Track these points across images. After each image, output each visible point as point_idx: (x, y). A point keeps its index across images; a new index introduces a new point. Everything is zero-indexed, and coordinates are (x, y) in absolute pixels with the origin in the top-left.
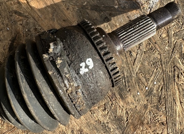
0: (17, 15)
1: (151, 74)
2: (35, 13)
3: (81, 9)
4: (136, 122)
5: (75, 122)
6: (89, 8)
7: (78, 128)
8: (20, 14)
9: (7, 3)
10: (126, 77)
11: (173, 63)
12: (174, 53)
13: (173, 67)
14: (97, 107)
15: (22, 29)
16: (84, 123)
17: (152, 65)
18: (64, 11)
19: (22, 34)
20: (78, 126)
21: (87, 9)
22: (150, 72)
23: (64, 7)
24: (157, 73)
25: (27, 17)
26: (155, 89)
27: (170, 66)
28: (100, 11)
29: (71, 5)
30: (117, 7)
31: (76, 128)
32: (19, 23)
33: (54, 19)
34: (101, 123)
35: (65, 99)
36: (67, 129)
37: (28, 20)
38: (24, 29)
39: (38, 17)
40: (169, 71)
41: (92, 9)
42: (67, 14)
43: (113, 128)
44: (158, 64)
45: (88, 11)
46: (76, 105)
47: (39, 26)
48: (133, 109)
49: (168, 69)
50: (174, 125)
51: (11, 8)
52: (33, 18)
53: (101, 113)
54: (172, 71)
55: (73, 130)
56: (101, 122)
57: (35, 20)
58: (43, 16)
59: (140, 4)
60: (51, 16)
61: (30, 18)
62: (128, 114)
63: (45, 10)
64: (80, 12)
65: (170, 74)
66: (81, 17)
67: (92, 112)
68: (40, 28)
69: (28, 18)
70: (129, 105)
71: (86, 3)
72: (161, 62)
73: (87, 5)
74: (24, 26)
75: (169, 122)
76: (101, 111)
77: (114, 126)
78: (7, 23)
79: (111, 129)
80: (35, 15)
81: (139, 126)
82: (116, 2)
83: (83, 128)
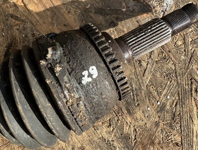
0: (13, 20)
1: (164, 87)
2: (33, 16)
3: (84, 13)
4: (145, 142)
5: (77, 138)
6: (93, 11)
7: (79, 145)
8: (16, 18)
9: (3, 6)
10: (134, 89)
11: (191, 74)
12: (192, 63)
13: (190, 80)
14: (101, 123)
15: (18, 34)
16: (86, 140)
17: (164, 76)
18: (65, 14)
19: (19, 39)
20: (80, 143)
21: (91, 12)
22: (162, 85)
23: (65, 10)
24: (171, 85)
25: (24, 22)
26: (168, 104)
27: (187, 78)
28: (105, 15)
29: (73, 7)
30: (125, 10)
31: (78, 145)
32: (15, 28)
33: (53, 23)
34: (105, 141)
35: (65, 111)
36: (67, 145)
37: (25, 24)
38: (21, 35)
39: (36, 21)
40: (185, 84)
41: (96, 13)
42: (68, 18)
43: (119, 147)
44: (172, 76)
45: (92, 15)
46: (77, 120)
47: (37, 31)
48: (142, 126)
49: (184, 81)
50: (190, 146)
51: (7, 11)
52: (31, 22)
53: (106, 130)
54: (188, 85)
55: (73, 147)
56: (105, 139)
57: (33, 25)
58: (41, 20)
59: (152, 6)
60: (50, 20)
61: (27, 23)
62: (136, 132)
63: (44, 14)
64: (83, 15)
65: (187, 87)
66: (84, 22)
67: (95, 128)
68: (38, 33)
69: (26, 22)
70: (138, 122)
71: (89, 6)
72: (176, 73)
73: (90, 8)
74: (21, 32)
75: (185, 143)
76: (106, 128)
77: (120, 145)
78: (3, 27)
79: (116, 148)
80: (32, 19)
81: (149, 146)
82: (124, 4)
83: (84, 145)
